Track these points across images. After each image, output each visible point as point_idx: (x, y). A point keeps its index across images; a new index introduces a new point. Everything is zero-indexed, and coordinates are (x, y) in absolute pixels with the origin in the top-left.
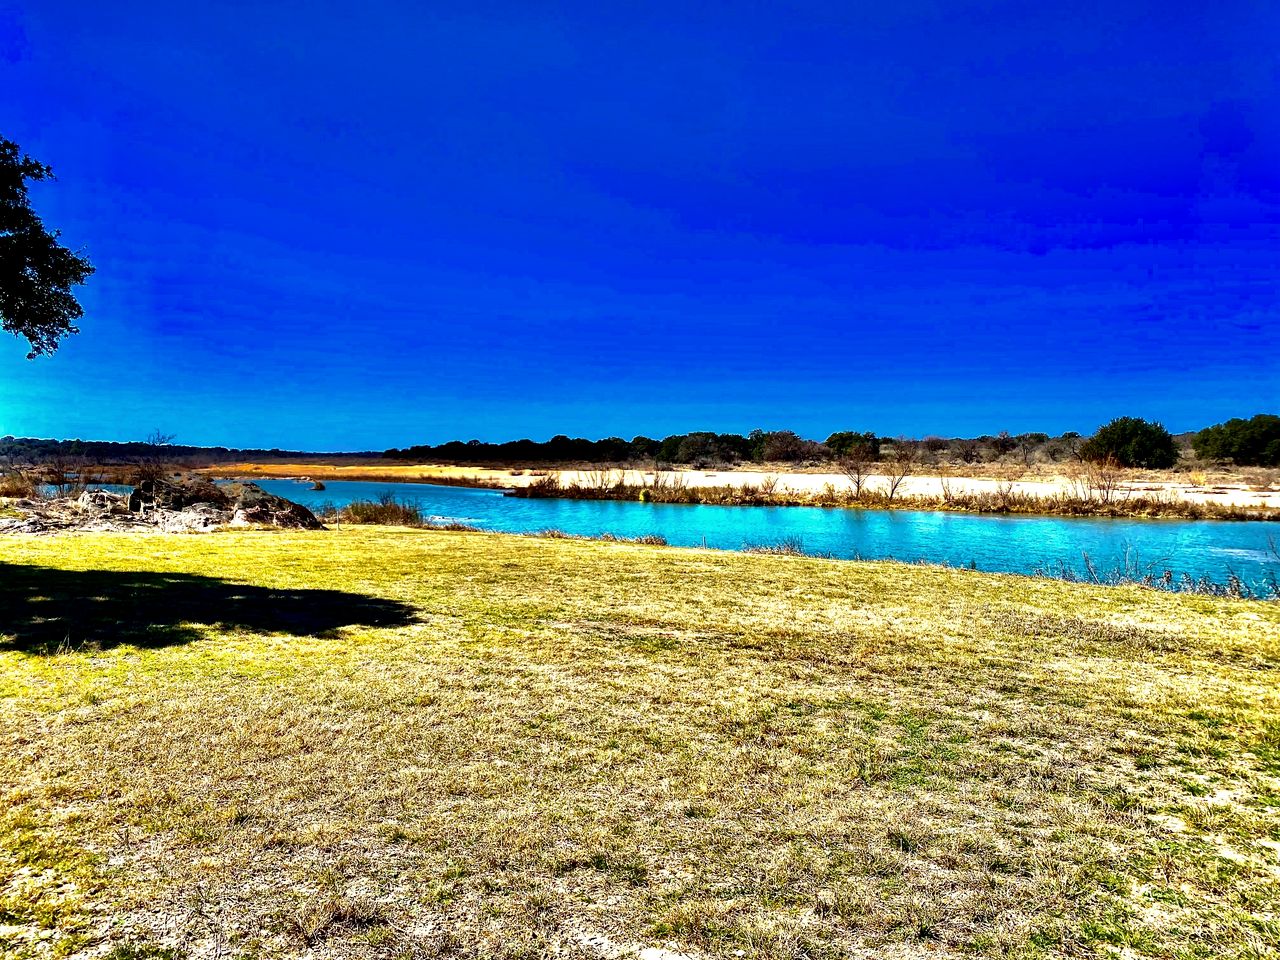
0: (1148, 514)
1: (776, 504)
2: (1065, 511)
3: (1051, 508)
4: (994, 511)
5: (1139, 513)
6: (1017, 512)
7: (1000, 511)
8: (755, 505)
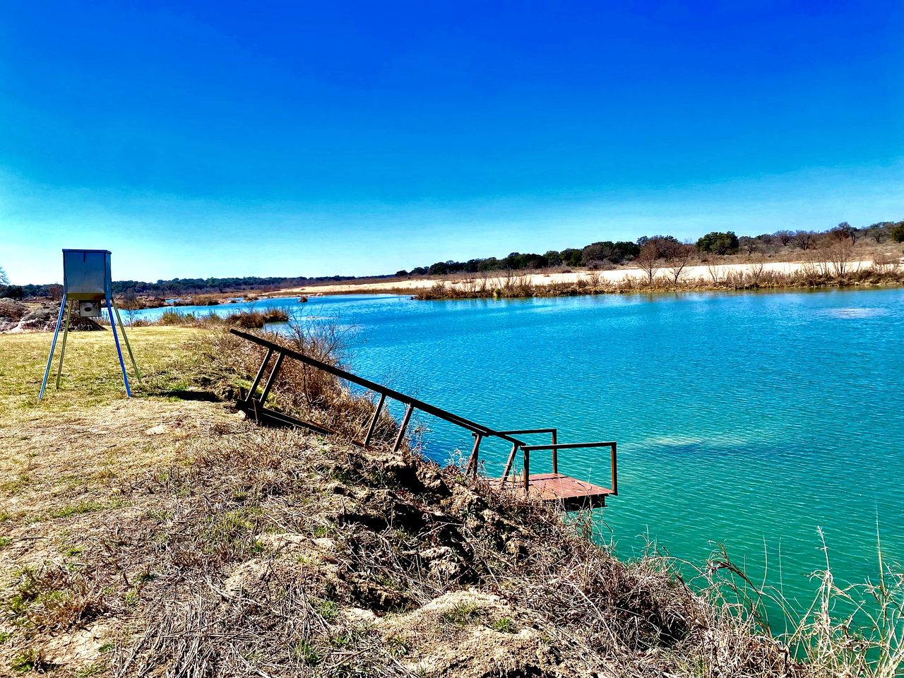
0: (871, 282)
1: (587, 293)
2: (803, 285)
3: (792, 283)
4: (747, 288)
5: (864, 282)
6: (765, 287)
7: (750, 288)
8: (571, 295)
